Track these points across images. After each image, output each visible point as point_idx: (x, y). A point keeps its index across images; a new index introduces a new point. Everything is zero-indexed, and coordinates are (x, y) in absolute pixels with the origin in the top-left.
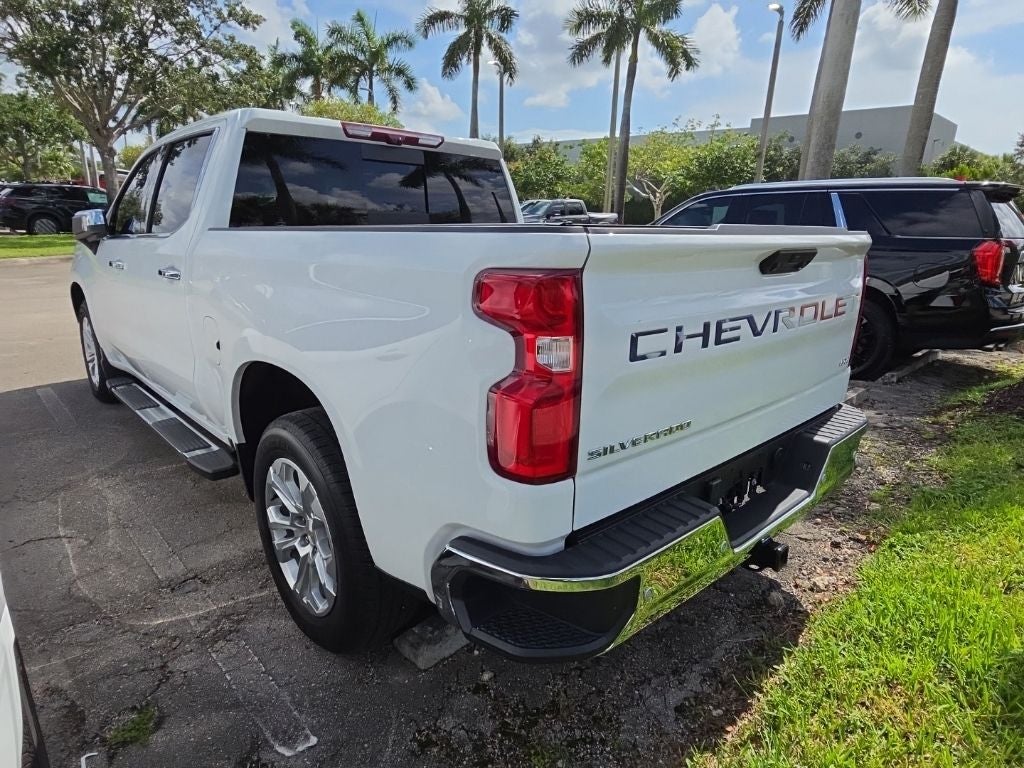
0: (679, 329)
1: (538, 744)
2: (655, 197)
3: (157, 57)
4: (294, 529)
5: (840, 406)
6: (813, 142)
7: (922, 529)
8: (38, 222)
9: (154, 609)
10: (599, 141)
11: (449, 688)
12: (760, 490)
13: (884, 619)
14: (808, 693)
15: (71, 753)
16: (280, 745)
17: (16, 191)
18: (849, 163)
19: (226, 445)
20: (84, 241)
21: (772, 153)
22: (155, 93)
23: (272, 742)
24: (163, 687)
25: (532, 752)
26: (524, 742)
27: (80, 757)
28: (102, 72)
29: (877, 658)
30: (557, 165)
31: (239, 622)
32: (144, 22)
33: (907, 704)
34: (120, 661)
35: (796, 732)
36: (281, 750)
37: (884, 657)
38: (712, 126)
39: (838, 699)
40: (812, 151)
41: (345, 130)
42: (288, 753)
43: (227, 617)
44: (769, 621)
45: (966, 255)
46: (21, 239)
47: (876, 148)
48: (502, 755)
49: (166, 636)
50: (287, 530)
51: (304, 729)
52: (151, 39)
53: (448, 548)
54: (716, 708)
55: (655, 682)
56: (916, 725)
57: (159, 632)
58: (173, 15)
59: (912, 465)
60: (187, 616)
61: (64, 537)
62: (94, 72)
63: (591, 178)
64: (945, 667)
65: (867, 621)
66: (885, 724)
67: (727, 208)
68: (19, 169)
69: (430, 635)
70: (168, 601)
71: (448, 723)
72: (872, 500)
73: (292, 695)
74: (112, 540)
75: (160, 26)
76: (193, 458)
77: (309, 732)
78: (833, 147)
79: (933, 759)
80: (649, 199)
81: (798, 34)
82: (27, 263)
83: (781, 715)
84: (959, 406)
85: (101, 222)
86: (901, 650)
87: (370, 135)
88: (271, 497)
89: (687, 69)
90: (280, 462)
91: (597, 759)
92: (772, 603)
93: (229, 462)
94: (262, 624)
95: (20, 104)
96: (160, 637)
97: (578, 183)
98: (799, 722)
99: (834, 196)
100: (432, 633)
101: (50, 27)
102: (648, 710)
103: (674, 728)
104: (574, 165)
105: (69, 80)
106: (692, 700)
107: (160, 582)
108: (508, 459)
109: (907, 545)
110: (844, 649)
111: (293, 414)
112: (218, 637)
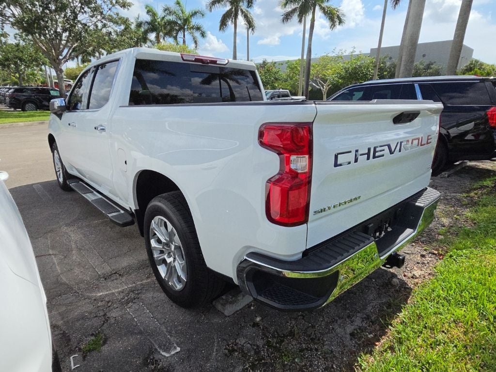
0: (357, 151)
1: (285, 351)
2: (323, 88)
3: (82, 24)
4: (164, 250)
5: (426, 189)
6: (403, 59)
7: (466, 248)
8: (27, 105)
9: (98, 288)
10: (296, 61)
11: (241, 325)
12: (389, 229)
13: (450, 291)
14: (416, 326)
15: (65, 355)
16: (163, 352)
17: (16, 90)
18: (419, 69)
19: (128, 210)
20: (55, 113)
21: (382, 65)
22: (81, 41)
23: (159, 350)
24: (105, 325)
25: (283, 354)
26: (278, 350)
27: (70, 357)
28: (56, 32)
29: (448, 309)
30: (275, 73)
31: (138, 294)
32: (75, 7)
33: (465, 332)
34: (85, 312)
35: (411, 345)
36: (164, 354)
37: (452, 310)
38: (352, 52)
39: (431, 329)
40: (403, 63)
41: (182, 57)
42: (167, 355)
43: (133, 291)
44: (392, 293)
45: (483, 113)
46: (20, 113)
47: (432, 62)
48: (268, 356)
49: (105, 300)
50: (161, 251)
51: (173, 344)
52: (79, 16)
53: (245, 257)
54: (370, 334)
55: (339, 321)
56: (470, 341)
57: (102, 299)
58: (89, 3)
59: (458, 217)
60: (113, 291)
61: (53, 254)
62: (52, 32)
63: (291, 79)
64: (482, 314)
65: (442, 292)
66: (455, 342)
67: (362, 92)
68: (16, 80)
69: (231, 300)
70: (104, 284)
71: (241, 341)
72: (439, 234)
73: (166, 328)
74: (75, 256)
75: (83, 9)
76: (112, 217)
77: (175, 345)
78: (413, 62)
79: (480, 358)
80: (320, 89)
81: (395, 5)
82: (23, 125)
83: (403, 337)
84: (479, 188)
85: (64, 104)
86: (460, 306)
87: (194, 59)
88: (153, 235)
89: (339, 24)
90: (157, 218)
91: (314, 358)
92: (394, 284)
93: (130, 219)
94: (150, 295)
95: (16, 48)
96: (102, 301)
97: (285, 82)
98: (412, 341)
99: (416, 86)
100: (232, 298)
101: (31, 10)
102: (337, 335)
103: (350, 343)
104: (284, 73)
105: (40, 36)
106: (358, 330)
107: (99, 275)
108: (276, 215)
109: (458, 255)
110: (431, 306)
111: (164, 195)
112: (129, 301)
